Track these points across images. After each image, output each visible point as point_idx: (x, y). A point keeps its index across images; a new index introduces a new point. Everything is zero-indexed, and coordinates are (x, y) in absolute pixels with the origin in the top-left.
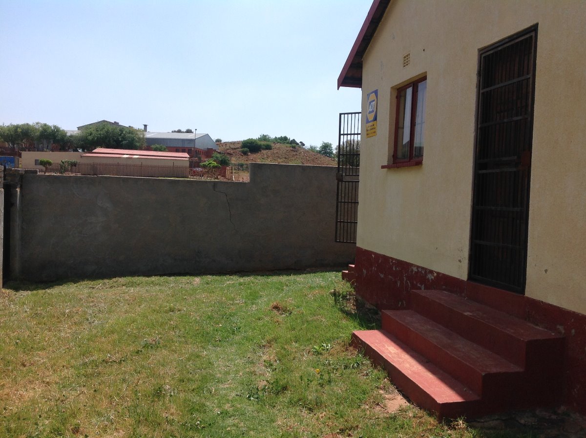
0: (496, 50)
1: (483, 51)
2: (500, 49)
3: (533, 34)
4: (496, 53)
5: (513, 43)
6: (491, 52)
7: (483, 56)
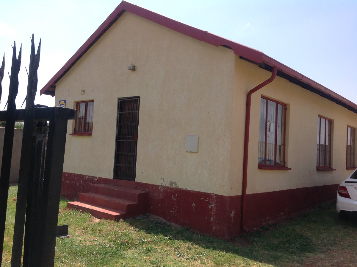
0: (125, 100)
1: (120, 99)
2: (126, 100)
3: (138, 99)
4: (125, 101)
5: (131, 99)
6: (123, 100)
7: (120, 100)
